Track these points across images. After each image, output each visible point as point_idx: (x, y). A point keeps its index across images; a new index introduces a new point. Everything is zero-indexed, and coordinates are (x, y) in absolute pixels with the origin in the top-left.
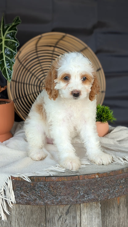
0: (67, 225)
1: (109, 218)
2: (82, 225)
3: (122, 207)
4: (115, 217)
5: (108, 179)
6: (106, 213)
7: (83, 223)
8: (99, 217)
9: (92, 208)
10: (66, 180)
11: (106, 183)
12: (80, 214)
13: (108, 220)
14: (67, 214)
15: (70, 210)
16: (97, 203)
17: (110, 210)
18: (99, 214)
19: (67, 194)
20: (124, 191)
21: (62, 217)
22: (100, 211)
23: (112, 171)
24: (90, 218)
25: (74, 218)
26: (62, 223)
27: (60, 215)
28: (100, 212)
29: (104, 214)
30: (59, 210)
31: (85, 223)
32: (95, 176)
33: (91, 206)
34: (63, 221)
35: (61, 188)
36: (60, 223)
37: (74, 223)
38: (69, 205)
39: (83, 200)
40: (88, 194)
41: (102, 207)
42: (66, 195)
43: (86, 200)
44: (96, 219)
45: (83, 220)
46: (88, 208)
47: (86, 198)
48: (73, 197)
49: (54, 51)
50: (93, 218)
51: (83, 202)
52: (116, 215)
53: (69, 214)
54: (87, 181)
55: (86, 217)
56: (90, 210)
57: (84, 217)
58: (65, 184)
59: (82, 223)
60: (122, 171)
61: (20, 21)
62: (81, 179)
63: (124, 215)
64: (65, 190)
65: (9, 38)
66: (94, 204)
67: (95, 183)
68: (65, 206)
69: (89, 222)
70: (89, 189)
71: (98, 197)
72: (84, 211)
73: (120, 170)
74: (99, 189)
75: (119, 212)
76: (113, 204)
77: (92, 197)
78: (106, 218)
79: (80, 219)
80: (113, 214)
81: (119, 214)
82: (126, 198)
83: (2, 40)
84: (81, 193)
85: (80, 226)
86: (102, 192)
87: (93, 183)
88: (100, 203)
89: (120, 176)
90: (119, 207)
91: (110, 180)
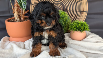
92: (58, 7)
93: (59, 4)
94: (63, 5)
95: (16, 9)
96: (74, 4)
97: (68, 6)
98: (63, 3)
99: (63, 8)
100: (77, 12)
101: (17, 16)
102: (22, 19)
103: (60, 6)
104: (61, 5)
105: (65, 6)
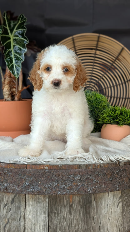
0: (12, 215)
1: (58, 215)
2: (26, 217)
3: (75, 207)
4: (66, 216)
5: (58, 172)
6: (54, 210)
8: (45, 213)
9: (38, 202)
10: (14, 168)
11: (55, 176)
12: (24, 205)
13: (56, 218)
14: (12, 203)
15: (15, 199)
16: (44, 197)
17: (59, 207)
18: (45, 209)
19: (13, 182)
20: (79, 190)
21: (8, 205)
22: (47, 206)
23: (65, 165)
24: (35, 212)
25: (19, 208)
26: (6, 212)
27: (6, 203)
28: (47, 208)
29: (52, 211)
30: (5, 198)
31: (29, 217)
32: (44, 167)
33: (37, 199)
34: (8, 210)
35: (7, 175)
36: (5, 211)
37: (18, 214)
38: (15, 194)
39: (29, 190)
40: (33, 185)
41: (50, 202)
42: (12, 183)
43: (31, 192)
44: (41, 214)
45: (28, 213)
46: (33, 200)
47: (31, 189)
48: (19, 186)
49: (95, 54)
50: (39, 213)
51: (29, 194)
52: (67, 214)
53: (14, 203)
54: (34, 171)
55: (31, 209)
56: (35, 203)
57: (29, 209)
58: (12, 172)
59: (26, 215)
60: (78, 166)
61: (25, 19)
62: (29, 168)
63: (78, 217)
64: (11, 177)
65: (18, 36)
66: (41, 197)
68: (10, 194)
69: (33, 215)
70: (36, 180)
71: (45, 190)
72: (30, 203)
73: (76, 165)
74: (47, 181)
75: (71, 212)
76: (64, 202)
77: (38, 188)
78: (54, 215)
79: (24, 211)
80: (63, 212)
81: (71, 214)
82: (82, 198)
83: (9, 38)
84: (27, 183)
85: (24, 218)
86: (50, 186)
87: (40, 174)
88: (48, 197)
89: (75, 172)
90: (71, 207)
91: (61, 174)
92: (90, 88)
93: (92, 84)
94: (99, 86)
95: (7, 81)
96: (121, 86)
97: (109, 89)
98: (100, 82)
99: (99, 91)
100: (127, 100)
101: (7, 92)
102: (16, 98)
103: (94, 88)
104: (96, 86)
105: (103, 87)
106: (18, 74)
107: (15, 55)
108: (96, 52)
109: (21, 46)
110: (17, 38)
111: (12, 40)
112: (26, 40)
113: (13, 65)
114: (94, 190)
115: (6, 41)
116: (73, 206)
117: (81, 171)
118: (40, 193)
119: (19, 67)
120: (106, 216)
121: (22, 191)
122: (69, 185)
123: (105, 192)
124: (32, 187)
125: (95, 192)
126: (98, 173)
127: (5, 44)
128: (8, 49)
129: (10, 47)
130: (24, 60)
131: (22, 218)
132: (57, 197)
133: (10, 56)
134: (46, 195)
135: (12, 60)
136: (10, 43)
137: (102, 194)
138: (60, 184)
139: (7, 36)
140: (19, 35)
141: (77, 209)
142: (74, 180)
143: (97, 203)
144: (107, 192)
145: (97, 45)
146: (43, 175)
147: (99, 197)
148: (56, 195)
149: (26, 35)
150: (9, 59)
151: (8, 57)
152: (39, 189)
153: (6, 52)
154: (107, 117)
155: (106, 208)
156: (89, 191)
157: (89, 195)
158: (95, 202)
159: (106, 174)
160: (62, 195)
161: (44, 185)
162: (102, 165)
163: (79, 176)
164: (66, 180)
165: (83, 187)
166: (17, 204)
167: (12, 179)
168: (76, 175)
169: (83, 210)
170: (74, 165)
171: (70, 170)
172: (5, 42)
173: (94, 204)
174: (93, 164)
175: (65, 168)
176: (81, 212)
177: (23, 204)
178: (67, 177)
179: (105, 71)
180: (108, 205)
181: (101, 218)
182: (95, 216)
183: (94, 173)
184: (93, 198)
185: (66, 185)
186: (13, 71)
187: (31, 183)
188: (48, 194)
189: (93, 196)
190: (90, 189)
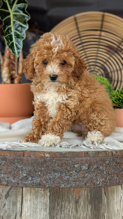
0: (6, 211)
1: (61, 213)
2: (23, 215)
3: (82, 203)
4: (71, 214)
5: (62, 160)
6: (57, 206)
7: (25, 213)
8: (45, 209)
9: (37, 196)
10: (9, 155)
11: (58, 165)
12: (21, 200)
13: (59, 216)
14: (6, 198)
15: (10, 193)
16: (44, 190)
17: (63, 203)
18: (46, 205)
19: (7, 172)
20: (87, 182)
22: (49, 201)
23: (70, 152)
24: (34, 209)
25: (15, 204)
28: (48, 203)
29: (54, 207)
31: (27, 214)
32: (44, 154)
33: (36, 193)
34: (1, 206)
37: (13, 210)
38: (10, 187)
39: (27, 182)
40: (32, 176)
42: (6, 174)
43: (29, 184)
44: (41, 211)
45: (25, 209)
46: (32, 194)
47: (29, 181)
48: (14, 177)
49: (100, 35)
50: (38, 209)
51: (26, 186)
52: (72, 212)
53: (8, 198)
54: (33, 160)
55: (29, 205)
56: (34, 197)
57: (26, 205)
58: (6, 160)
59: (23, 212)
60: (85, 153)
62: (26, 156)
63: (85, 215)
64: (6, 166)
66: (41, 191)
67: (42, 164)
68: (4, 186)
69: (32, 213)
70: (35, 170)
71: (46, 182)
72: (27, 197)
73: (82, 152)
74: (49, 172)
75: (77, 208)
76: (68, 196)
77: (37, 180)
78: (57, 213)
79: (21, 207)
80: (67, 209)
81: (77, 212)
82: (90, 192)
83: (9, 14)
84: (24, 173)
85: (21, 215)
86: (51, 177)
87: (40, 163)
88: (49, 190)
89: (82, 160)
90: (77, 202)
91: (65, 163)
92: (95, 72)
93: (96, 67)
94: (105, 69)
97: (116, 72)
98: (105, 65)
101: (6, 75)
102: (16, 81)
103: (99, 72)
104: (101, 70)
105: (109, 70)
106: (19, 53)
107: (15, 33)
108: (100, 34)
109: (22, 23)
110: (17, 13)
111: (11, 16)
112: (27, 16)
113: (13, 44)
114: (105, 182)
115: (6, 17)
116: (79, 201)
117: (89, 159)
118: (39, 185)
119: (20, 45)
120: (119, 214)
121: (18, 184)
122: (74, 176)
123: (118, 185)
124: (30, 179)
125: (106, 185)
126: (109, 162)
127: (4, 19)
128: (8, 26)
129: (10, 24)
130: (25, 38)
131: (18, 216)
132: (59, 190)
133: (9, 33)
134: (47, 188)
135: (12, 38)
136: (10, 19)
137: (115, 187)
138: (64, 174)
139: (6, 11)
140: (19, 11)
141: (84, 205)
142: (80, 171)
143: (108, 198)
144: (120, 185)
145: (102, 25)
146: (44, 164)
147: (110, 191)
148: (59, 188)
149: (27, 10)
150: (9, 37)
151: (8, 34)
152: (39, 181)
153: (5, 29)
154: (115, 100)
155: (119, 204)
156: (99, 184)
157: (98, 188)
158: (106, 196)
159: (119, 163)
160: (67, 188)
161: (45, 177)
162: (114, 153)
163: (87, 165)
164: (71, 170)
165: (91, 178)
166: (12, 199)
167: (7, 169)
168: (83, 164)
169: (92, 206)
170: (81, 152)
171: (75, 158)
172: (4, 18)
173: (105, 200)
174: (103, 151)
175: (69, 156)
176: (90, 209)
177: (19, 199)
178: (72, 166)
179: (111, 54)
180: (121, 200)
181: (113, 216)
182: (106, 214)
183: (104, 161)
184: (103, 192)
185: (71, 177)
186: (14, 50)
187: (29, 174)
188: (49, 187)
189: (103, 189)
190: (100, 181)
